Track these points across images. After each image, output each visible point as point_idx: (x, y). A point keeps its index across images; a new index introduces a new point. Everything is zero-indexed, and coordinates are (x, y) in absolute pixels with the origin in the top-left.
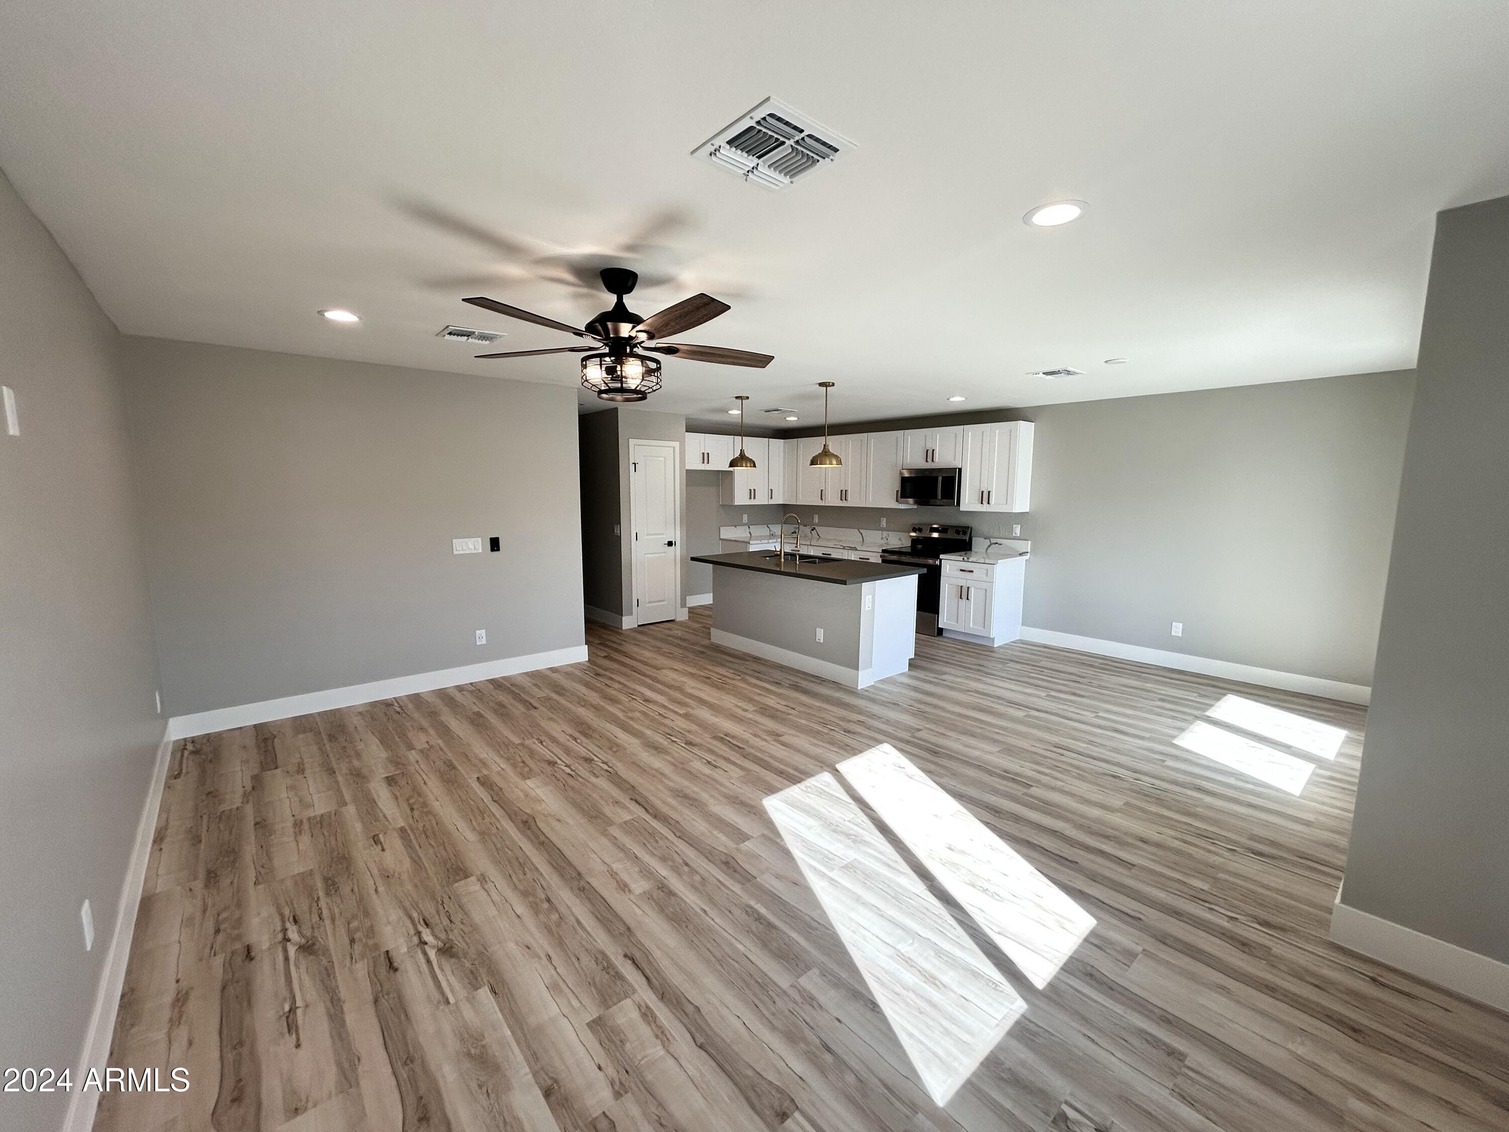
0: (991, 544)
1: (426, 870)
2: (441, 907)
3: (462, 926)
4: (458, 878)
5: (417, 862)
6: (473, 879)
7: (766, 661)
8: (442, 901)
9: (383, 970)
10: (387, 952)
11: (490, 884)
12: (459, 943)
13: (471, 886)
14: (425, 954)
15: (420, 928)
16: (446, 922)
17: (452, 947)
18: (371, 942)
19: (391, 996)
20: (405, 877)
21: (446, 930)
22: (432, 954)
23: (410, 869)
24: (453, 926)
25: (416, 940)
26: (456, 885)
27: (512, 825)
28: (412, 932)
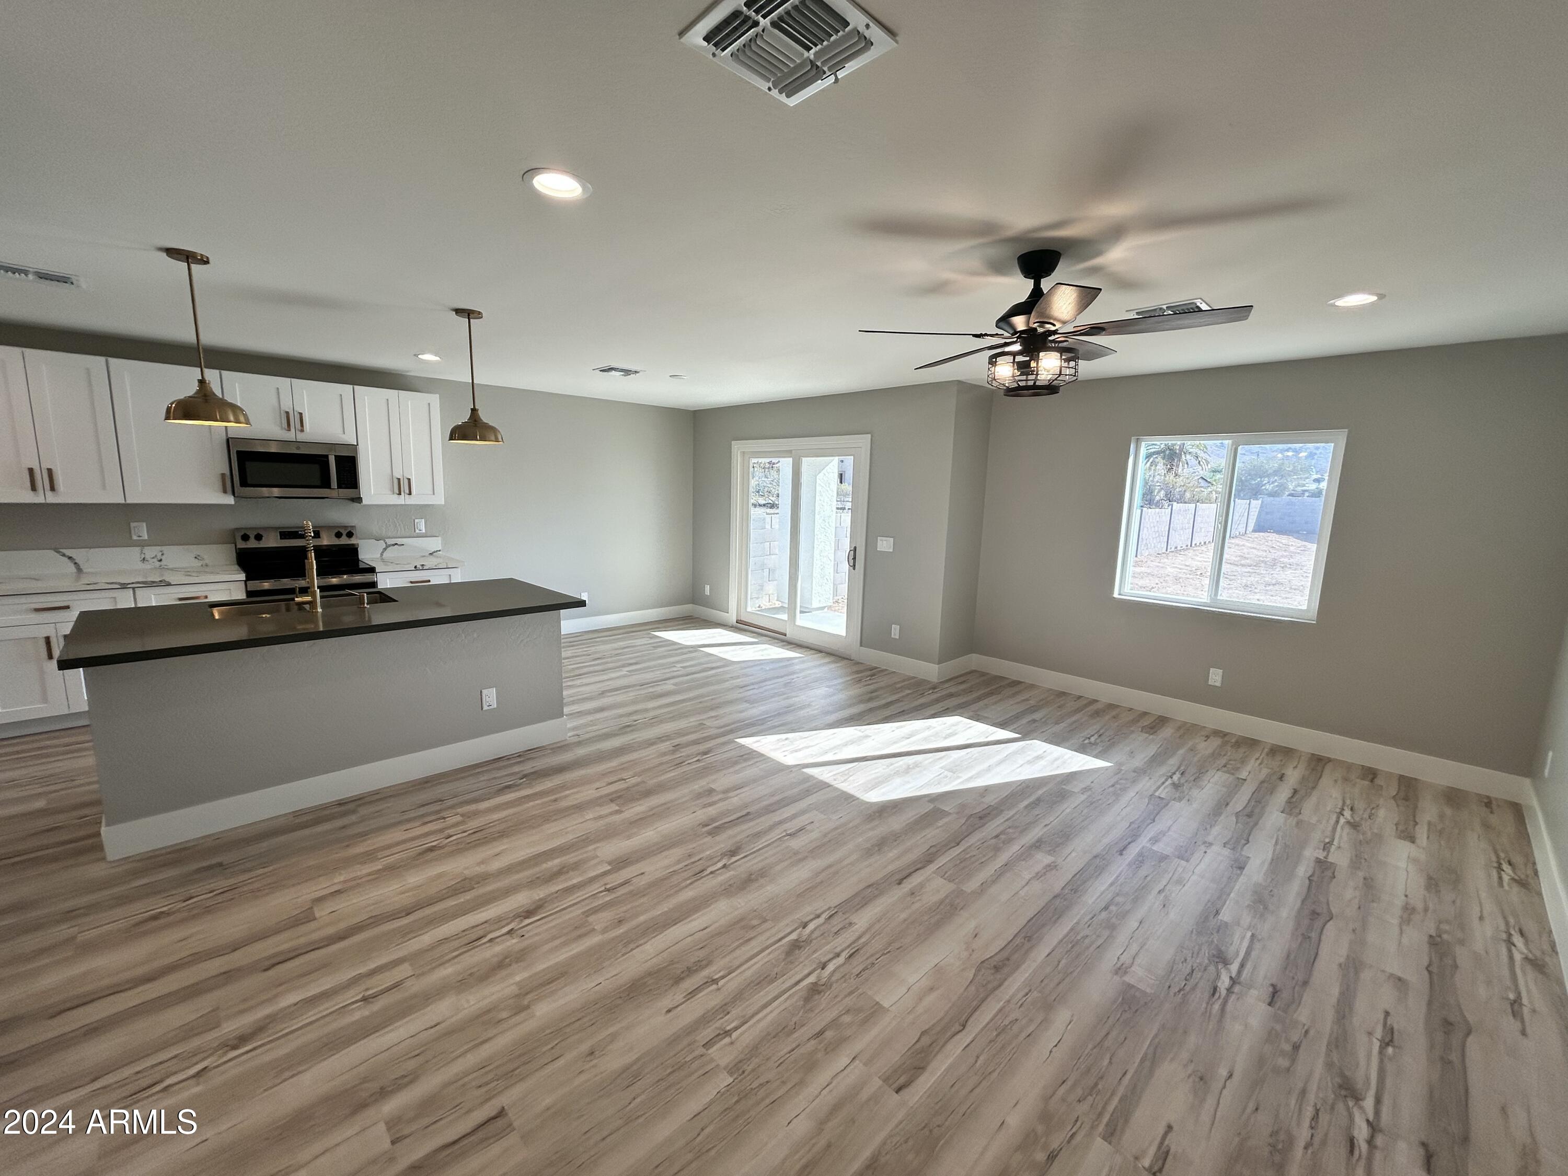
0: (388, 546)
1: (1156, 1036)
2: (1187, 988)
3: (1189, 959)
4: (1137, 994)
5: (1152, 1061)
6: (1127, 979)
7: (376, 792)
8: (1179, 991)
9: (1285, 995)
10: (1270, 1004)
11: (1123, 958)
12: (1206, 953)
13: (1139, 976)
14: (1239, 972)
15: (1224, 992)
16: (1197, 975)
17: (1214, 956)
18: (1278, 1027)
19: (1291, 975)
20: (1184, 1055)
21: (1205, 970)
22: (1234, 968)
23: (1169, 1059)
24: (1195, 965)
25: (1237, 989)
26: (1148, 990)
27: (1010, 979)
28: (1233, 997)
